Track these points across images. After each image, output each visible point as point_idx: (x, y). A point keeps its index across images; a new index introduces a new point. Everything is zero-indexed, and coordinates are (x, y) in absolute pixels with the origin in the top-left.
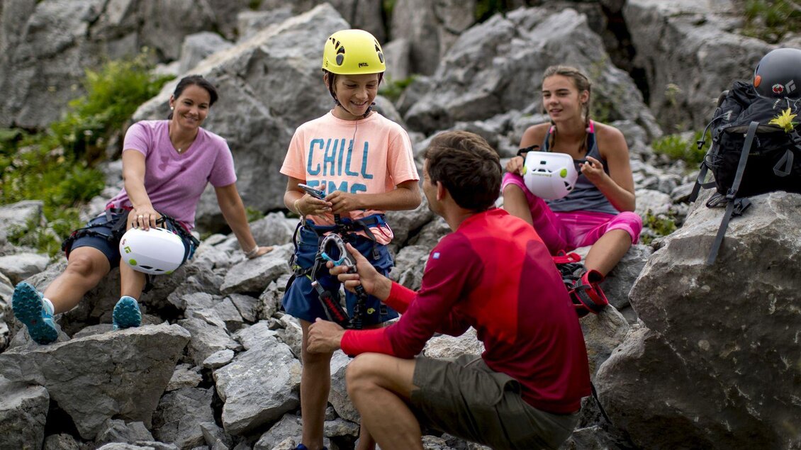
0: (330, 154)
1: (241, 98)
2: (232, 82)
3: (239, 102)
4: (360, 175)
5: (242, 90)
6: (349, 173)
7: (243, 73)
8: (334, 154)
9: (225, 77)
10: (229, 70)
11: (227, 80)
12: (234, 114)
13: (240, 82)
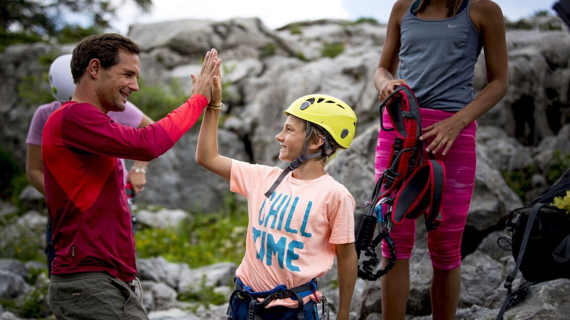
0: (275, 208)
1: (364, 174)
2: (358, 161)
3: (363, 178)
4: (299, 232)
5: (365, 168)
6: (288, 230)
7: (365, 152)
8: (279, 208)
9: (353, 156)
10: (355, 150)
11: (354, 159)
12: (359, 189)
13: (364, 160)
